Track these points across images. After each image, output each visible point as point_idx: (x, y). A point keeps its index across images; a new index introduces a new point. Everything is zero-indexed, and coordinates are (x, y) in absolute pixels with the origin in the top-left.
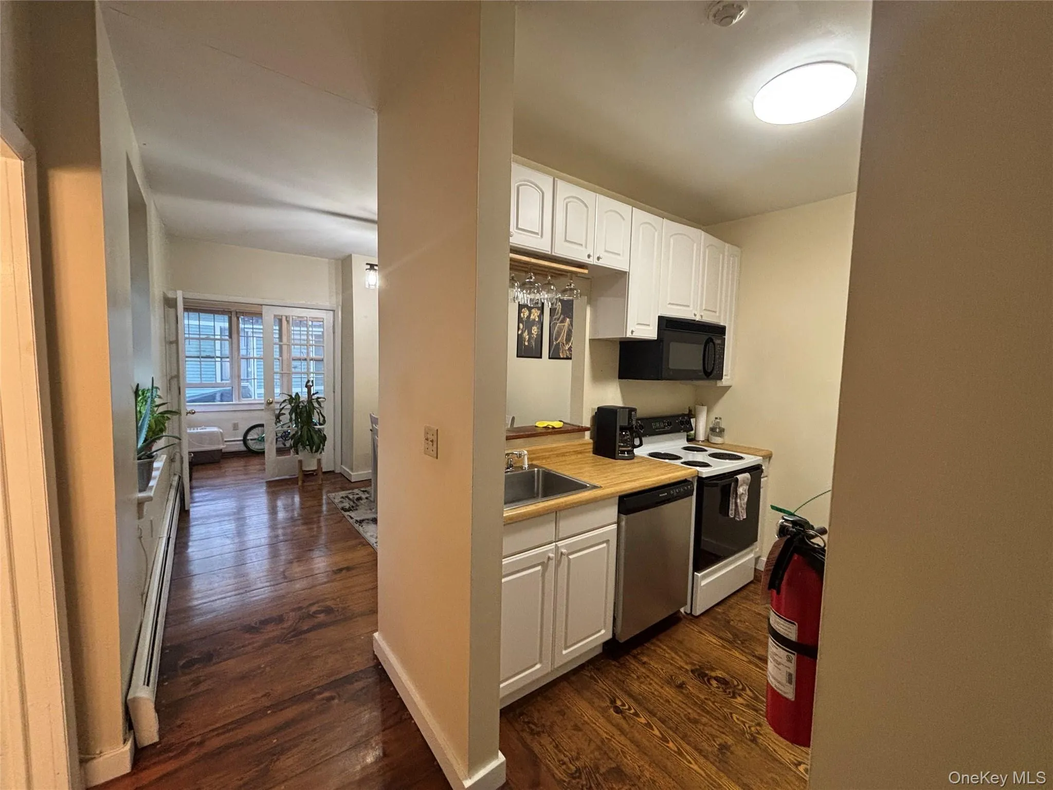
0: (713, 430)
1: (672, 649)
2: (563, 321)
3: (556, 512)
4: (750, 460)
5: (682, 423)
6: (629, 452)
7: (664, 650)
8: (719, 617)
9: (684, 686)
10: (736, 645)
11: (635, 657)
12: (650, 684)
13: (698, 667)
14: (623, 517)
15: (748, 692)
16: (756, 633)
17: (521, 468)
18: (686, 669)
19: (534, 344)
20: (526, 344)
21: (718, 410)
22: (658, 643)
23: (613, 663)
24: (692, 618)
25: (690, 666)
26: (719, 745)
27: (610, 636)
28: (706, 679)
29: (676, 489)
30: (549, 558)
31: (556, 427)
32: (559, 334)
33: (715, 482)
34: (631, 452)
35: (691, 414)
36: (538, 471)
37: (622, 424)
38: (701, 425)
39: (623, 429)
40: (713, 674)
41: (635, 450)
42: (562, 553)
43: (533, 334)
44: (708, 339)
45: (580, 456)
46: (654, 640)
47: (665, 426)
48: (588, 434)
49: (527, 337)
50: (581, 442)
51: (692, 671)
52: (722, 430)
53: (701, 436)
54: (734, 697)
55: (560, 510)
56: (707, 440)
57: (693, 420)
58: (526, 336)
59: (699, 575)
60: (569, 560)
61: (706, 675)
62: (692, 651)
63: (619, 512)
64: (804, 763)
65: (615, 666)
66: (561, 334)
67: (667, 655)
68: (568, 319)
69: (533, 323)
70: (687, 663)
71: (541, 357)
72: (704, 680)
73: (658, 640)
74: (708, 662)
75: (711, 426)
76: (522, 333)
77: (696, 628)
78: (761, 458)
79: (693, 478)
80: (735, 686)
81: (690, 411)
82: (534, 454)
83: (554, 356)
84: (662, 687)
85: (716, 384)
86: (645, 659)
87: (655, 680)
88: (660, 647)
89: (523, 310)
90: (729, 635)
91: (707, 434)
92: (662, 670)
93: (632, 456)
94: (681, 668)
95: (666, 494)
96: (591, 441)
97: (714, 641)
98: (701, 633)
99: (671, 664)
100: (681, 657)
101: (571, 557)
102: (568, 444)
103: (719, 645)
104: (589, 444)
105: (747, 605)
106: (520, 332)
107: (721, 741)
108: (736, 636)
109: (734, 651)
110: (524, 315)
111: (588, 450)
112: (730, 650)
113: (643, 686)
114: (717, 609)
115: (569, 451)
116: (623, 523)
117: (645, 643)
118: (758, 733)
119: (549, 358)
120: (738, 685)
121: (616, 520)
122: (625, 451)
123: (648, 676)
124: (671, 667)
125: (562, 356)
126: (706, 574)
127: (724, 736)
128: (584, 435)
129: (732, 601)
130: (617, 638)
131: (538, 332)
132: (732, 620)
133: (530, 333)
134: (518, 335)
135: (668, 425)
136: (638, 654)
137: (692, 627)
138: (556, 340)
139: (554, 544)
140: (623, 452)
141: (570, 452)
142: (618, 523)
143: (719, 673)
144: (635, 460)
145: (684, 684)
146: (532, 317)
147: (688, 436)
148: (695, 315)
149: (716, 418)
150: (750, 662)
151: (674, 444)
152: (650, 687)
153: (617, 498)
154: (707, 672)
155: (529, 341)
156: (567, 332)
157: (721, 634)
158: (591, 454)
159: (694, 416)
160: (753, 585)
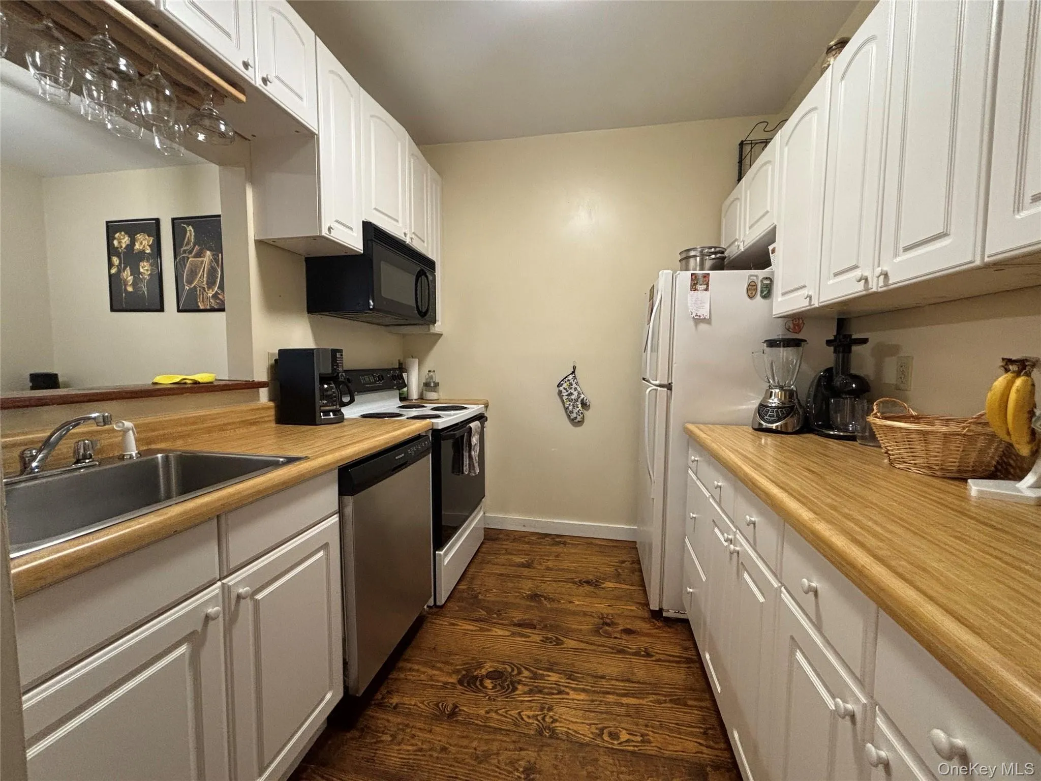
0: (427, 385)
1: (425, 664)
2: (199, 255)
3: (218, 517)
4: (473, 410)
5: (394, 378)
6: (335, 412)
7: (418, 671)
8: (465, 595)
9: (457, 710)
10: (494, 621)
11: (380, 705)
12: (413, 736)
13: (464, 672)
14: (349, 500)
15: (526, 673)
16: (506, 597)
17: (122, 457)
18: (452, 683)
19: (145, 289)
20: (130, 289)
21: (431, 361)
22: (409, 665)
23: (349, 735)
24: (438, 609)
25: (454, 676)
26: (523, 772)
27: (340, 695)
28: (478, 683)
29: (412, 446)
30: (208, 618)
31: (201, 381)
32: (193, 273)
33: (452, 433)
34: (337, 412)
35: (402, 368)
36: (166, 459)
37: (322, 371)
38: (414, 380)
39: (324, 379)
40: (484, 672)
41: (344, 410)
42: (239, 597)
43: (141, 273)
44: (419, 272)
45: (254, 428)
46: (401, 664)
47: (376, 381)
48: (264, 393)
49: (130, 279)
50: (253, 405)
51: (460, 682)
52: (437, 385)
53: (414, 394)
54: (515, 689)
55: (226, 513)
56: (421, 397)
57: (405, 375)
58: (127, 275)
59: (442, 553)
60: (257, 603)
61: (476, 677)
62: (450, 653)
63: (341, 493)
64: (606, 727)
65: (352, 739)
66: (196, 275)
67: (423, 677)
68: (208, 253)
69: (142, 255)
70: (450, 674)
71: (162, 309)
72: (477, 687)
73: (408, 661)
74: (473, 659)
75: (424, 381)
76: (119, 272)
77: (445, 622)
78: (483, 406)
79: (427, 432)
80: (510, 674)
81: (400, 364)
82: (153, 430)
83: (187, 306)
84: (430, 731)
85: (429, 330)
86: (395, 700)
87: (418, 725)
88: (410, 670)
89: (117, 235)
90: (484, 613)
91: (420, 391)
92: (422, 703)
93: (340, 419)
94: (445, 685)
95: (403, 455)
96: (272, 404)
97: (471, 628)
98: (454, 624)
99: (432, 686)
100: (440, 669)
101: (259, 597)
102: (228, 409)
103: (475, 631)
104: (269, 408)
105: (488, 569)
106: (113, 271)
107: (522, 763)
108: (489, 611)
109: (494, 629)
110: (120, 243)
111: (267, 419)
112: (489, 630)
113: (405, 747)
114: (460, 587)
115: (231, 421)
116: (349, 510)
117: (389, 674)
118: (555, 721)
119: (179, 311)
120: (513, 670)
121: (336, 507)
122: (330, 411)
123: (407, 726)
124: (433, 691)
125: (202, 307)
126: (447, 549)
127: (523, 753)
128: (258, 392)
129: (472, 570)
130: (351, 692)
131: (152, 270)
132: (479, 593)
133: (135, 272)
134: (110, 276)
135: (379, 380)
136: (383, 698)
137: (441, 622)
138: (190, 282)
139: (219, 583)
140: (327, 413)
141: (234, 423)
142: (341, 512)
143: (488, 667)
144: (345, 423)
145: (457, 707)
146: (137, 246)
147: (400, 394)
148: (405, 234)
149: (429, 371)
150: (513, 634)
151: (388, 403)
152: (413, 742)
153: (337, 471)
154: (475, 673)
155: (134, 284)
156: (209, 271)
157: (475, 615)
158: (273, 425)
159: (406, 371)
160: (484, 546)
